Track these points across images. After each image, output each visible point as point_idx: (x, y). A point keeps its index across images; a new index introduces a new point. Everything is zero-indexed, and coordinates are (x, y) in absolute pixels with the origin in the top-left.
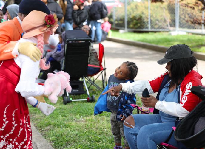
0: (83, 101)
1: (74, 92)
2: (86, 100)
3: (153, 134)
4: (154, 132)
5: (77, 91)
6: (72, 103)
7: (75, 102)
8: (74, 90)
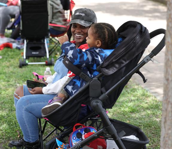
0: (42, 65)
1: (33, 54)
2: (44, 63)
3: (29, 105)
4: (31, 103)
5: (37, 53)
6: (28, 66)
7: (32, 65)
8: (33, 52)
